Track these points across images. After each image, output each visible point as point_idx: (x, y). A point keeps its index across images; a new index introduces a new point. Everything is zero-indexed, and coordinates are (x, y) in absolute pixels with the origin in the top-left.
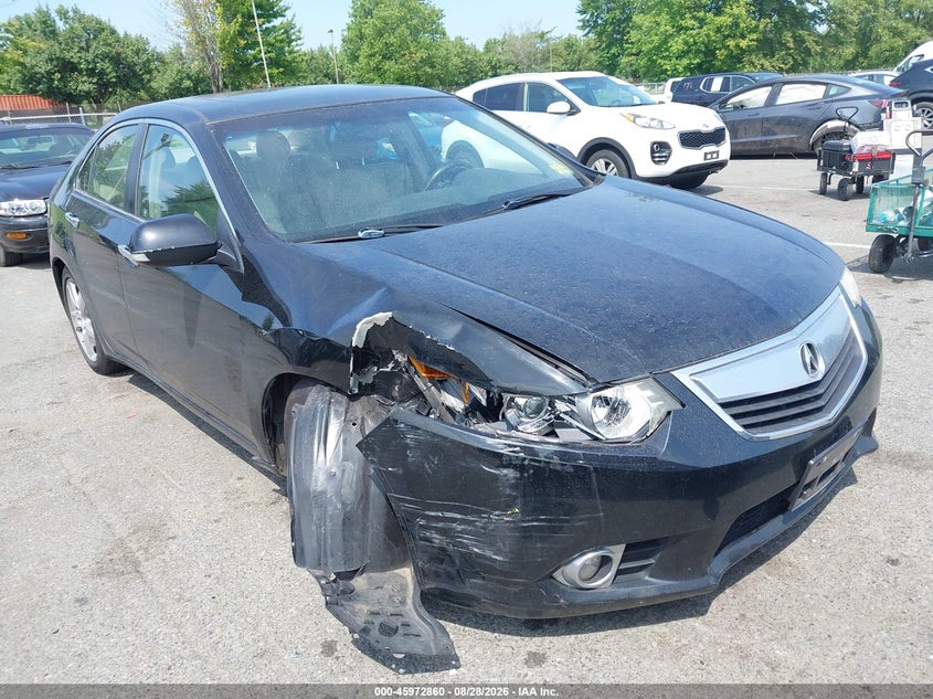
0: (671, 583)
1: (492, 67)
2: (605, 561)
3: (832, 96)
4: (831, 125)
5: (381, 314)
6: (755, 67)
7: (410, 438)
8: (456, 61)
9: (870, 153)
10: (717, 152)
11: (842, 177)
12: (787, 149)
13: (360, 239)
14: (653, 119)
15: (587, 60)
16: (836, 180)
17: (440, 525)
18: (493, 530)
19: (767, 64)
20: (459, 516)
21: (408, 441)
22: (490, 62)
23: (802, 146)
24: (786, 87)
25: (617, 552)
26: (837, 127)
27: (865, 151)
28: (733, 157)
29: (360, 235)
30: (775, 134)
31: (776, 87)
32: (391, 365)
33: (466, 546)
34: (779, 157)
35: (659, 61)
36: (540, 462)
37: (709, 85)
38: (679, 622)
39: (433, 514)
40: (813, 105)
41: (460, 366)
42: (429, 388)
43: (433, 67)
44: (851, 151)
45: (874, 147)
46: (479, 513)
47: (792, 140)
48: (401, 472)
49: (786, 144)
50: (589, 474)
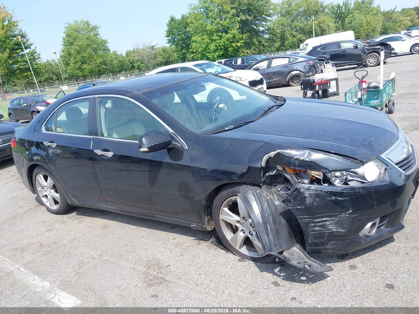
0: (390, 229)
1: (131, 63)
2: (374, 225)
3: (292, 62)
4: (293, 73)
5: (273, 153)
6: (245, 53)
7: (307, 194)
8: (116, 61)
9: (321, 82)
10: (263, 88)
11: (312, 92)
12: (279, 84)
13: (226, 130)
14: (237, 77)
15: (173, 56)
16: (309, 93)
17: (320, 224)
18: (342, 221)
19: (249, 52)
20: (328, 219)
21: (306, 195)
22: (129, 61)
23: (284, 82)
24: (274, 60)
25: (378, 220)
26: (296, 74)
27: (319, 81)
28: (268, 88)
29: (226, 129)
30: (273, 79)
31: (270, 60)
32: (275, 171)
33: (331, 230)
34: (276, 87)
35: (207, 54)
36: (356, 192)
37: (236, 62)
38: (389, 245)
39: (317, 220)
40: (285, 66)
41: (311, 166)
42: (292, 178)
43: (106, 65)
44: (314, 82)
45: (322, 79)
46: (336, 216)
47: (280, 80)
48: (303, 207)
49: (278, 82)
50: (372, 193)
